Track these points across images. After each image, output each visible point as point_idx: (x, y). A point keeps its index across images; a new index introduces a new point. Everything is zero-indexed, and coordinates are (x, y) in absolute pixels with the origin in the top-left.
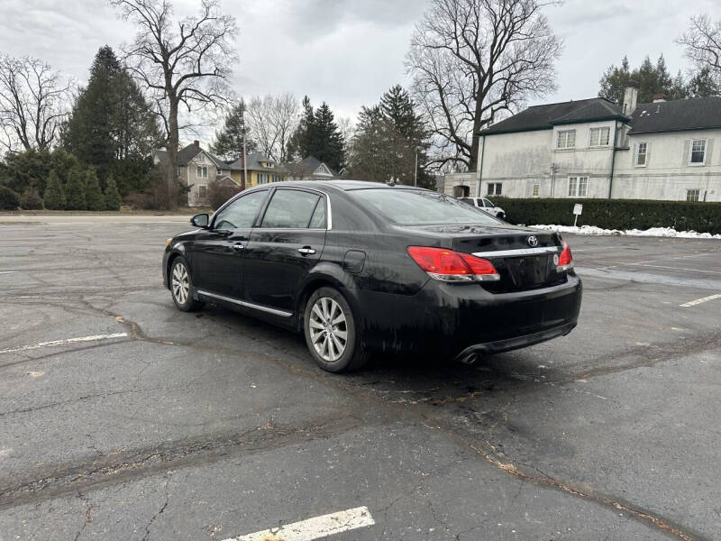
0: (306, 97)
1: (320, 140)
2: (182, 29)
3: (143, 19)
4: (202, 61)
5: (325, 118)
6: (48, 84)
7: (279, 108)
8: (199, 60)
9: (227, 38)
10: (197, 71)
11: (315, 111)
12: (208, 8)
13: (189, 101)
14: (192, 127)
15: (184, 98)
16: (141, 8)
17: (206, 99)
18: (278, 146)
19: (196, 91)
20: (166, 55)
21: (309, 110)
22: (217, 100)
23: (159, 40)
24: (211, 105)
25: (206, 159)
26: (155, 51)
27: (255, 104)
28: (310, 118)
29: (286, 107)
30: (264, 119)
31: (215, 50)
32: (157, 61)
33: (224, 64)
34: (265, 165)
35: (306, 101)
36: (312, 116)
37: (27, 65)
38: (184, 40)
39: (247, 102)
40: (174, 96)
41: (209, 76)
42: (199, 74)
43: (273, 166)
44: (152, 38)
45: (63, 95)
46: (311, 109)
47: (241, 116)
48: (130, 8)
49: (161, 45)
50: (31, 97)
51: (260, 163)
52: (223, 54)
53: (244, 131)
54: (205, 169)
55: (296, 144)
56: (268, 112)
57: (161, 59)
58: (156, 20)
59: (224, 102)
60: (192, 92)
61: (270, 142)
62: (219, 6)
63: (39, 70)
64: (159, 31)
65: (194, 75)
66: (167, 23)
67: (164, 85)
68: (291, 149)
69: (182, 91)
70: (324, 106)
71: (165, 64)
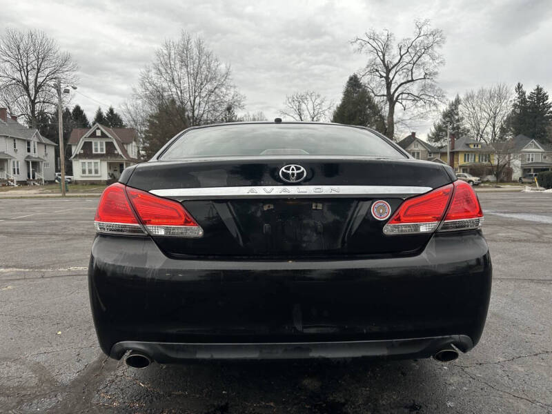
0: (519, 84)
1: (531, 120)
2: (400, 49)
3: (373, 49)
4: (414, 70)
5: (539, 99)
6: (318, 107)
7: (491, 97)
8: (412, 70)
9: (436, 48)
10: (410, 79)
11: (528, 94)
12: (420, 28)
13: (404, 102)
14: (403, 122)
15: (400, 101)
16: (371, 41)
17: (417, 99)
18: (489, 129)
19: (408, 94)
20: (388, 71)
21: (522, 94)
22: (427, 98)
23: (383, 61)
24: (420, 103)
25: (419, 145)
26: (380, 69)
27: (470, 97)
28: (523, 101)
29: (500, 96)
30: (476, 108)
31: (426, 58)
32: (381, 76)
33: (431, 68)
34: (472, 147)
35: (519, 87)
36: (525, 99)
37: (308, 97)
38: (401, 57)
39: (462, 97)
40: (392, 101)
41: (419, 81)
42: (412, 80)
43: (480, 147)
44: (379, 61)
45: (327, 112)
46: (524, 93)
47: (456, 108)
48: (363, 43)
49: (384, 64)
50: (309, 117)
51: (468, 145)
52: (431, 61)
53: (458, 121)
54: (418, 153)
55: (508, 126)
56: (481, 103)
57: (385, 75)
58: (381, 47)
59: (432, 99)
60: (407, 95)
61: (482, 127)
62: (429, 25)
63: (314, 98)
64: (384, 55)
65: (408, 82)
66: (389, 47)
67: (385, 93)
68: (503, 130)
69: (398, 96)
70: (538, 89)
71: (387, 78)
